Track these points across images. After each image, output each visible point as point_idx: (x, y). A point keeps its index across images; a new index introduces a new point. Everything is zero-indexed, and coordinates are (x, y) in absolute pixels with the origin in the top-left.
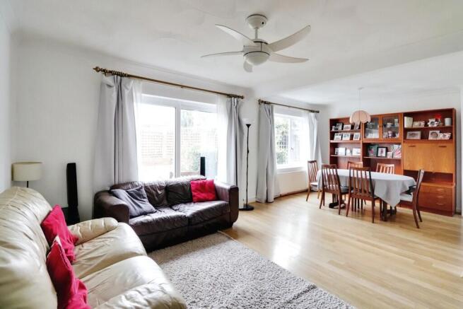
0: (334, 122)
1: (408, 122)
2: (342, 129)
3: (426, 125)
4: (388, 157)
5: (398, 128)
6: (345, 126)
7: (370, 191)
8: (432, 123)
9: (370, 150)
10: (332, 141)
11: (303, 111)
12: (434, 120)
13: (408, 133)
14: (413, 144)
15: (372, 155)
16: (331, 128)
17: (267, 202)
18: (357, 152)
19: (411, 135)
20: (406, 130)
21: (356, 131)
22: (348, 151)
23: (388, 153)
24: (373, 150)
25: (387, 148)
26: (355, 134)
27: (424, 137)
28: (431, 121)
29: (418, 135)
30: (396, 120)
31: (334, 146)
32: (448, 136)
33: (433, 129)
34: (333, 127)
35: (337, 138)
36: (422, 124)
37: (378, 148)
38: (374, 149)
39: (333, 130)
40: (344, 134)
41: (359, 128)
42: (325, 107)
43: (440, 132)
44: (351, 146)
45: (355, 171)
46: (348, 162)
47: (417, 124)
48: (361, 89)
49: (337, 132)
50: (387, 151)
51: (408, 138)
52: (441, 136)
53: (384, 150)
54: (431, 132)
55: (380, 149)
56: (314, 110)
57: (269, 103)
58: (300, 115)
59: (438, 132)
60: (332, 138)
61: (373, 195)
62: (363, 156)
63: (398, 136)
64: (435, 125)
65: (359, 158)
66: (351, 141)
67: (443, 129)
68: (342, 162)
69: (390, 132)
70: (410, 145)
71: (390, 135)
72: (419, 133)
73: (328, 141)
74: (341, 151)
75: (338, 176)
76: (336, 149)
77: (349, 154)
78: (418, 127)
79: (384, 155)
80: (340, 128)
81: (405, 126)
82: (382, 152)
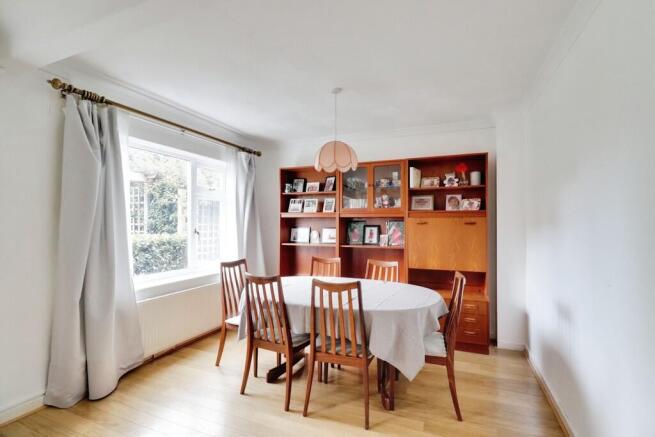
0: (289, 176)
1: (415, 178)
2: (304, 190)
3: (442, 184)
4: (383, 245)
5: (398, 188)
6: (309, 185)
7: (359, 341)
8: (451, 180)
9: (352, 230)
10: (285, 215)
11: (222, 146)
12: (452, 176)
13: (414, 198)
14: (424, 220)
15: (355, 242)
16: (283, 189)
17: (86, 398)
18: (330, 236)
19: (418, 202)
20: (413, 193)
21: (328, 195)
22: (315, 234)
23: (382, 236)
24: (356, 230)
25: (379, 227)
26: (328, 201)
27: (439, 206)
28: (448, 177)
29: (428, 204)
30: (395, 174)
31: (289, 225)
32: (476, 203)
33: (452, 191)
34: (287, 185)
35: (295, 207)
36: (436, 181)
37: (365, 227)
38: (358, 229)
39: (287, 192)
40: (306, 200)
41: (334, 189)
42: (272, 144)
43: (463, 198)
44: (318, 224)
45: (326, 293)
46: (314, 259)
47: (427, 183)
48: (338, 91)
49: (295, 197)
50: (380, 233)
51: (413, 208)
52: (465, 205)
53: (375, 230)
54: (448, 197)
55: (368, 230)
56: (249, 149)
57: (108, 103)
58: (215, 155)
59: (459, 197)
60: (285, 208)
61: (367, 353)
62: (340, 244)
63: (398, 203)
64: (456, 185)
65: (334, 248)
66: (320, 215)
67: (468, 192)
68: (304, 258)
69: (385, 197)
70: (418, 220)
71: (386, 203)
72: (430, 199)
73: (276, 215)
74: (301, 235)
75: (284, 306)
76: (293, 230)
77: (315, 241)
78: (430, 187)
79: (375, 241)
80: (300, 189)
81: (412, 186)
82: (371, 234)
